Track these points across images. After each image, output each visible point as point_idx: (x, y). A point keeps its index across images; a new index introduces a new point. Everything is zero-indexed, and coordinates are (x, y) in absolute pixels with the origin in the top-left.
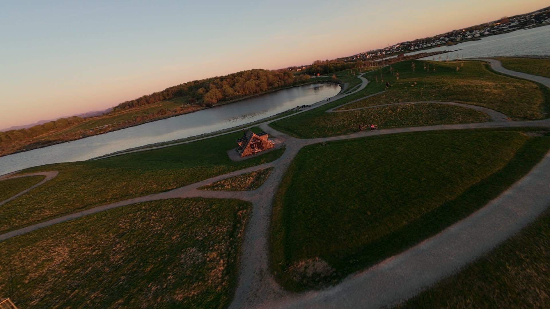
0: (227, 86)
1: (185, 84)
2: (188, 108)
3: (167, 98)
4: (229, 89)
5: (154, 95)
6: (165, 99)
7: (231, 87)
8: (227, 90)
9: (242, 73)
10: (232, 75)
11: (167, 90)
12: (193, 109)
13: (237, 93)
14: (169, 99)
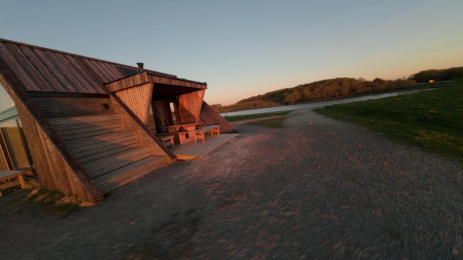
0: (307, 90)
1: (279, 90)
2: (273, 104)
3: (265, 98)
4: (308, 92)
5: (259, 96)
6: (263, 99)
7: (311, 91)
8: (305, 93)
9: (324, 81)
10: (315, 82)
11: (267, 94)
12: (275, 105)
13: (314, 96)
14: (266, 99)
